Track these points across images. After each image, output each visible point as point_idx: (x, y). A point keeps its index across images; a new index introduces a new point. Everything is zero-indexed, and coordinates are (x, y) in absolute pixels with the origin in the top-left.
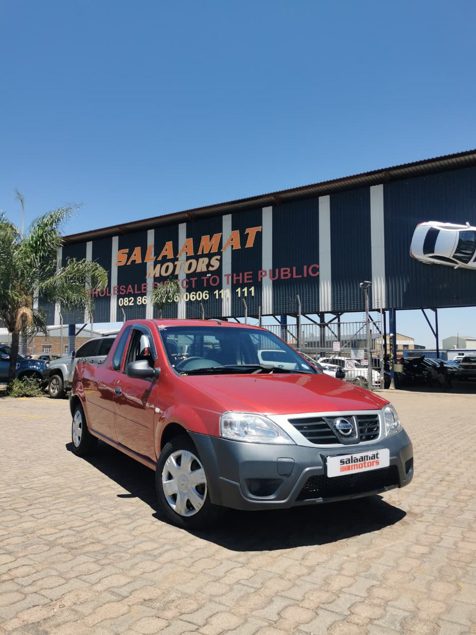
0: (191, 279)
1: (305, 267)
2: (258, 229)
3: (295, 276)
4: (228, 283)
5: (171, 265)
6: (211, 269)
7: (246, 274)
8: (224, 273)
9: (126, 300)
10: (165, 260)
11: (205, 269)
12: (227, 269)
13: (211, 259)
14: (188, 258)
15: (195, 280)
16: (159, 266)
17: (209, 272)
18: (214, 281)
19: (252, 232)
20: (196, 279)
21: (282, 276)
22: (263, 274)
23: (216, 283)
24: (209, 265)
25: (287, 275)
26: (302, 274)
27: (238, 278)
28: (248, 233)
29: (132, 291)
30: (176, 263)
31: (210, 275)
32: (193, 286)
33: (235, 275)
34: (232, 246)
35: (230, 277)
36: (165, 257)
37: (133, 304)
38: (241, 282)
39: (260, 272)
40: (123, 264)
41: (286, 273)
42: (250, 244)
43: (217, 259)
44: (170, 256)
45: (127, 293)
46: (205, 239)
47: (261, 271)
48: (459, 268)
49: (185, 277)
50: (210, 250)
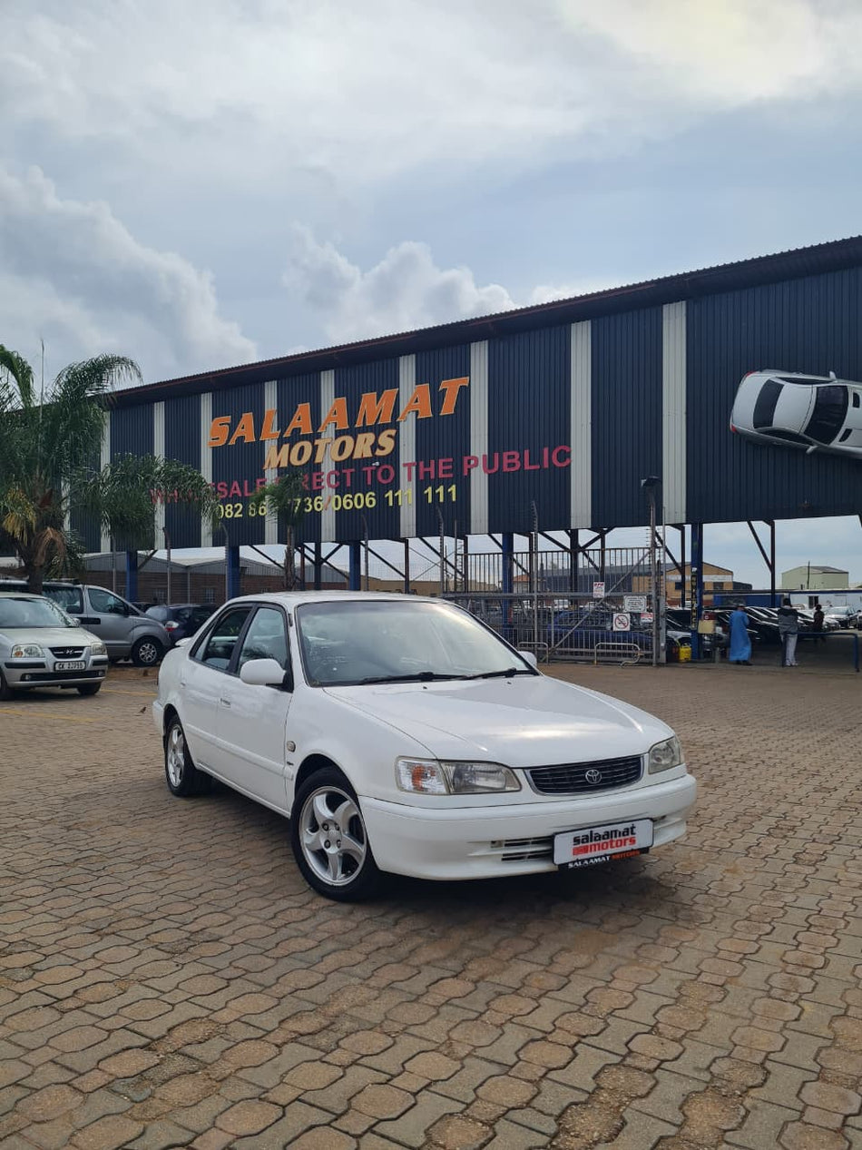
0: (344, 471)
1: (546, 450)
2: (463, 381)
3: (527, 467)
4: (410, 479)
5: (308, 445)
6: (379, 453)
7: (441, 461)
8: (402, 462)
9: (229, 508)
10: (296, 437)
11: (368, 454)
12: (408, 454)
13: (379, 435)
14: (338, 434)
15: (351, 473)
16: (286, 447)
17: (375, 458)
18: (386, 474)
19: (451, 387)
20: (353, 470)
21: (505, 465)
22: (472, 462)
23: (388, 478)
24: (375, 446)
25: (514, 464)
26: (540, 462)
27: (427, 470)
28: (445, 390)
29: (238, 491)
30: (317, 442)
31: (377, 464)
32: (349, 485)
33: (422, 464)
34: (417, 413)
35: (414, 468)
36: (297, 431)
37: (241, 515)
38: (432, 477)
39: (466, 459)
40: (221, 443)
41: (511, 461)
42: (448, 408)
43: (389, 436)
44: (307, 429)
45: (230, 496)
46: (368, 399)
47: (468, 458)
48: (814, 452)
49: (332, 468)
50: (378, 420)
